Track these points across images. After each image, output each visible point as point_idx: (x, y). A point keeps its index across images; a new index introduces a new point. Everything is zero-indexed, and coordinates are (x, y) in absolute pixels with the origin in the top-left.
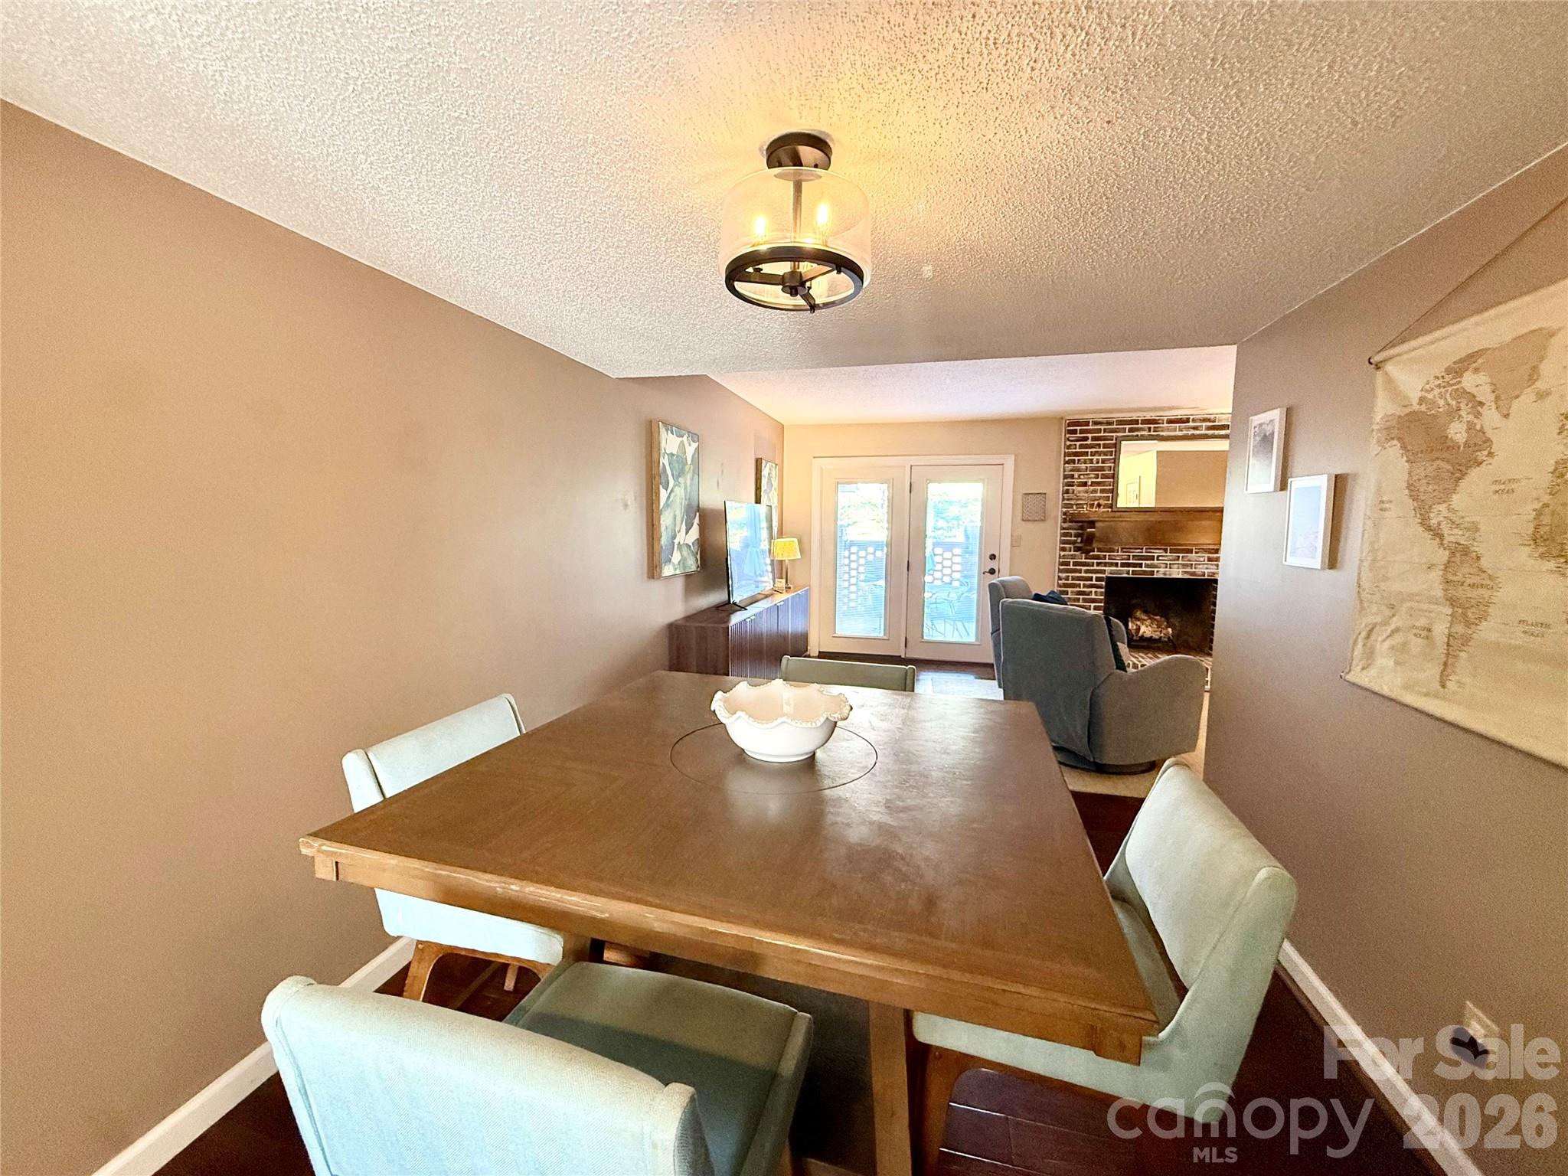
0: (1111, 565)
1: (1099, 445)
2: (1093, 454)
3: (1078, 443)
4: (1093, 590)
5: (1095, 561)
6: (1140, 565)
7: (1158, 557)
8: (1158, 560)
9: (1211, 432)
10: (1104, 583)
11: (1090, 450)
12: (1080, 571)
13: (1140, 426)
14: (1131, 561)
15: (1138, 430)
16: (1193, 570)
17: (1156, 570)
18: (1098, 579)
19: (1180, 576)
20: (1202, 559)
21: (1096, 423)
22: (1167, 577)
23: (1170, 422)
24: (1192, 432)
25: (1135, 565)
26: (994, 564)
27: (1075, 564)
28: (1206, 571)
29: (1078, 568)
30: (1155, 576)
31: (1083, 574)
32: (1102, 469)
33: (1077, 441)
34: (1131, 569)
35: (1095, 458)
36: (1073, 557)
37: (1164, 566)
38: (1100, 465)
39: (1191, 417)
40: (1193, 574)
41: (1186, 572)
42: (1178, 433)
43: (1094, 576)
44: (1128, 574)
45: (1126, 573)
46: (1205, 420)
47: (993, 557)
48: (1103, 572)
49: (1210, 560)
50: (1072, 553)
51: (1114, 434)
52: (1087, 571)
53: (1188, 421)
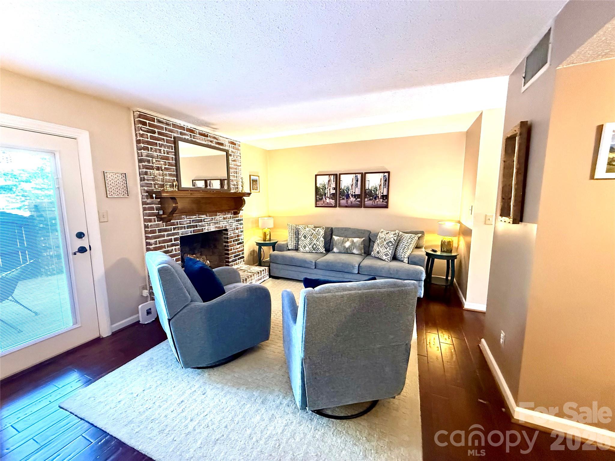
0: (181, 228)
1: (164, 139)
2: (161, 146)
3: (149, 134)
4: (174, 248)
5: (172, 227)
6: (196, 226)
7: (204, 219)
8: (204, 221)
9: (217, 146)
10: (179, 242)
11: (158, 142)
12: (163, 236)
13: (185, 132)
14: (192, 224)
15: (185, 134)
16: (219, 225)
17: (204, 228)
18: (176, 239)
19: (214, 230)
20: (221, 219)
21: (159, 121)
22: (209, 231)
23: (201, 134)
24: (210, 143)
25: (194, 226)
26: (83, 243)
27: (160, 231)
28: (223, 225)
29: (162, 233)
30: (204, 232)
31: (166, 238)
32: (167, 159)
33: (148, 132)
34: (192, 229)
35: (162, 149)
36: (158, 226)
37: (207, 225)
38: (166, 155)
39: (209, 134)
40: (219, 227)
41: (216, 227)
42: (204, 142)
43: (173, 237)
44: (191, 233)
45: (189, 232)
46: (215, 138)
47: (80, 235)
48: (177, 234)
49: (224, 219)
50: (157, 222)
51: (172, 134)
52: (168, 235)
53: (207, 136)
